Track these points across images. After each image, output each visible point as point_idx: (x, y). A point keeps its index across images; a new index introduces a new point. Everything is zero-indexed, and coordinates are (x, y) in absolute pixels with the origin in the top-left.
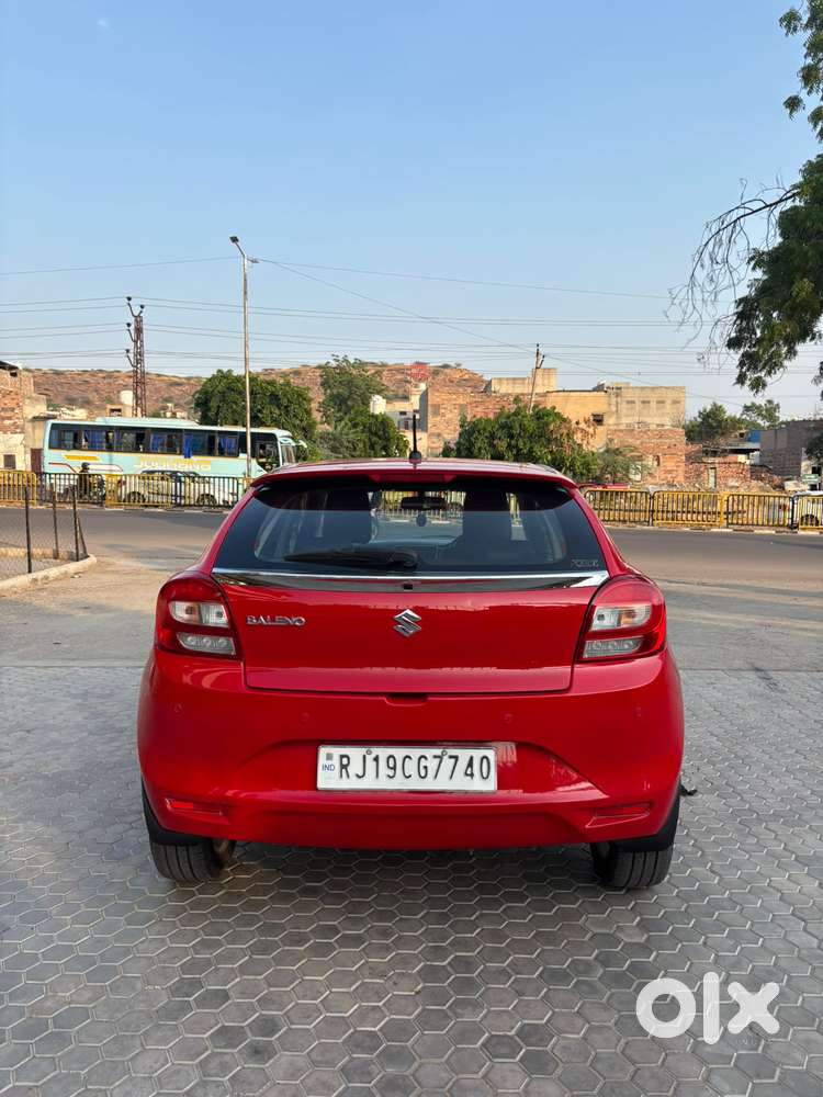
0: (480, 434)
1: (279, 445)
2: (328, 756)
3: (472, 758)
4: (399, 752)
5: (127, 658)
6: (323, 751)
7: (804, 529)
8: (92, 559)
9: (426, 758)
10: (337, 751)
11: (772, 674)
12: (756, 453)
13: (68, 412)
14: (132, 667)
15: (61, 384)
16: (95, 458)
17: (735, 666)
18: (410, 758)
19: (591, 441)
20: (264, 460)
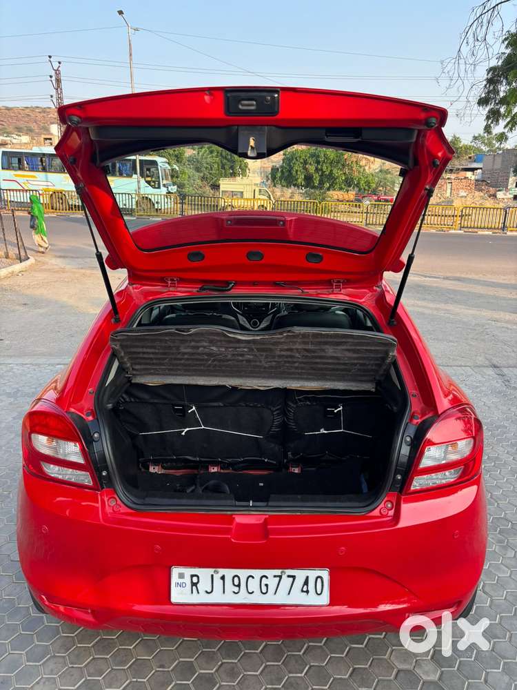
0: (297, 160)
1: (159, 167)
2: (180, 576)
3: (307, 577)
4: (243, 573)
5: (50, 355)
6: (176, 571)
7: (511, 231)
8: (32, 260)
9: (267, 578)
10: (188, 571)
11: (505, 371)
12: (479, 171)
13: (17, 137)
14: (52, 365)
15: (11, 117)
16: (34, 177)
17: (479, 363)
18: (253, 577)
19: (372, 166)
20: (149, 179)
